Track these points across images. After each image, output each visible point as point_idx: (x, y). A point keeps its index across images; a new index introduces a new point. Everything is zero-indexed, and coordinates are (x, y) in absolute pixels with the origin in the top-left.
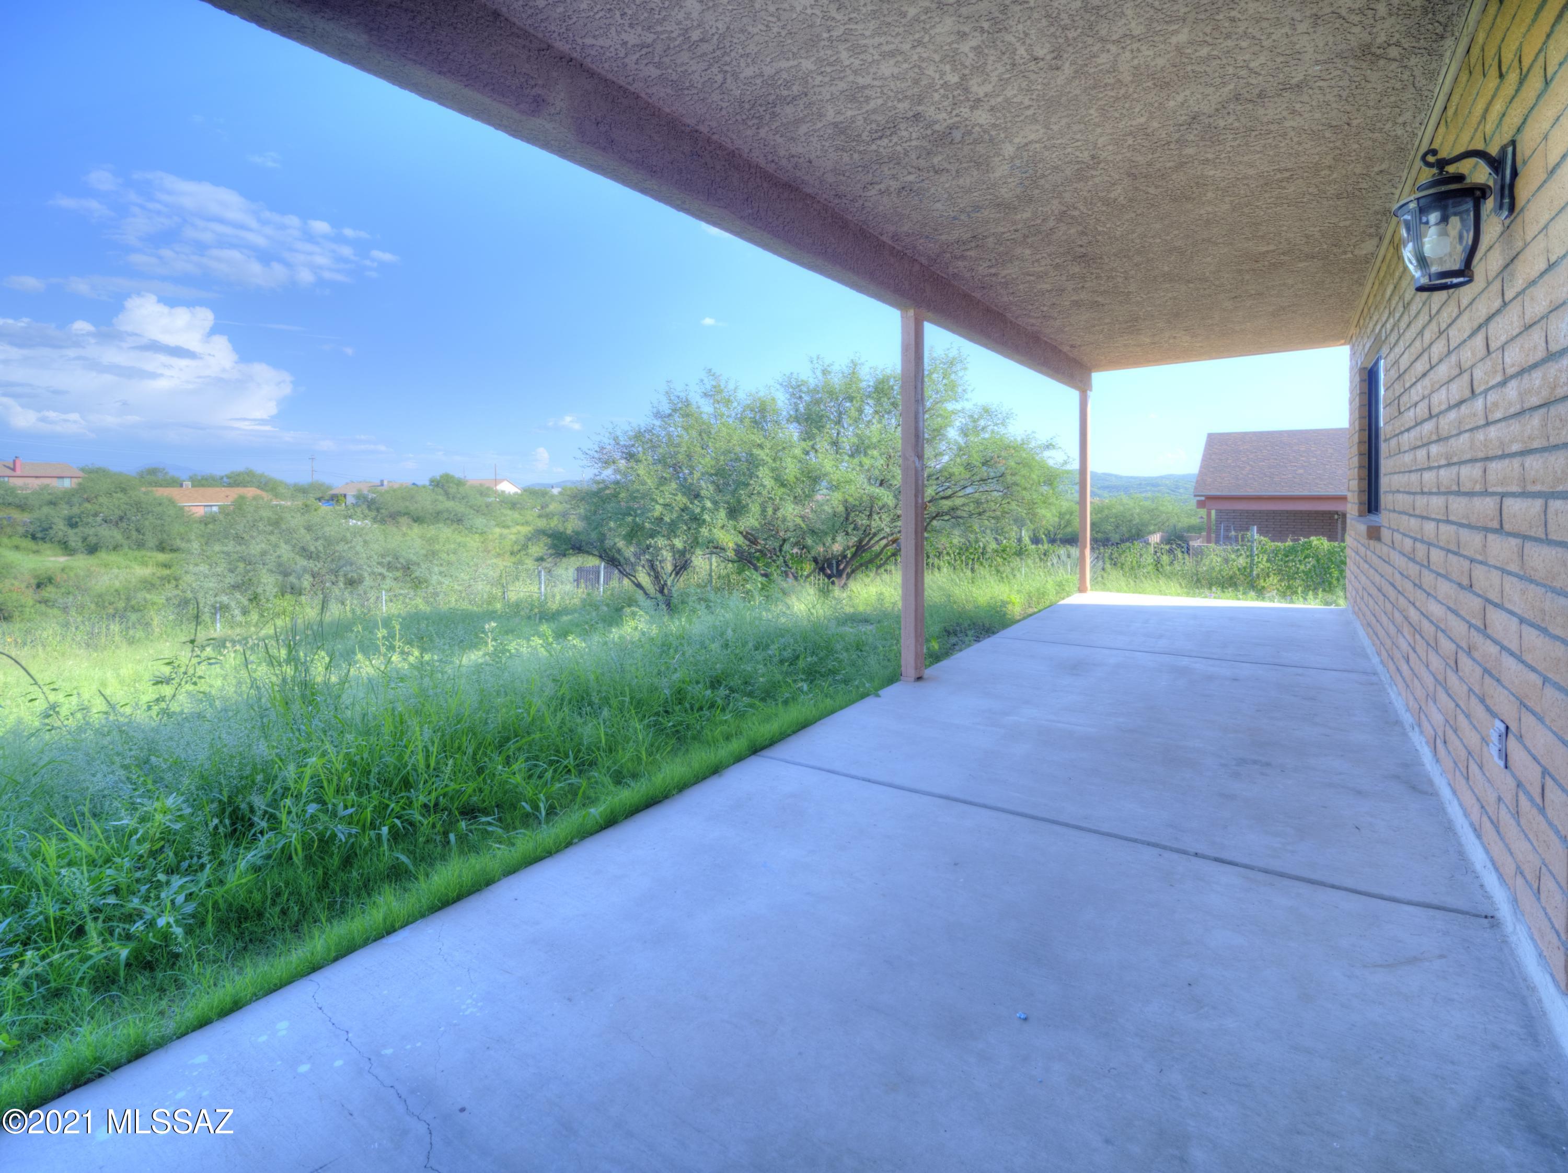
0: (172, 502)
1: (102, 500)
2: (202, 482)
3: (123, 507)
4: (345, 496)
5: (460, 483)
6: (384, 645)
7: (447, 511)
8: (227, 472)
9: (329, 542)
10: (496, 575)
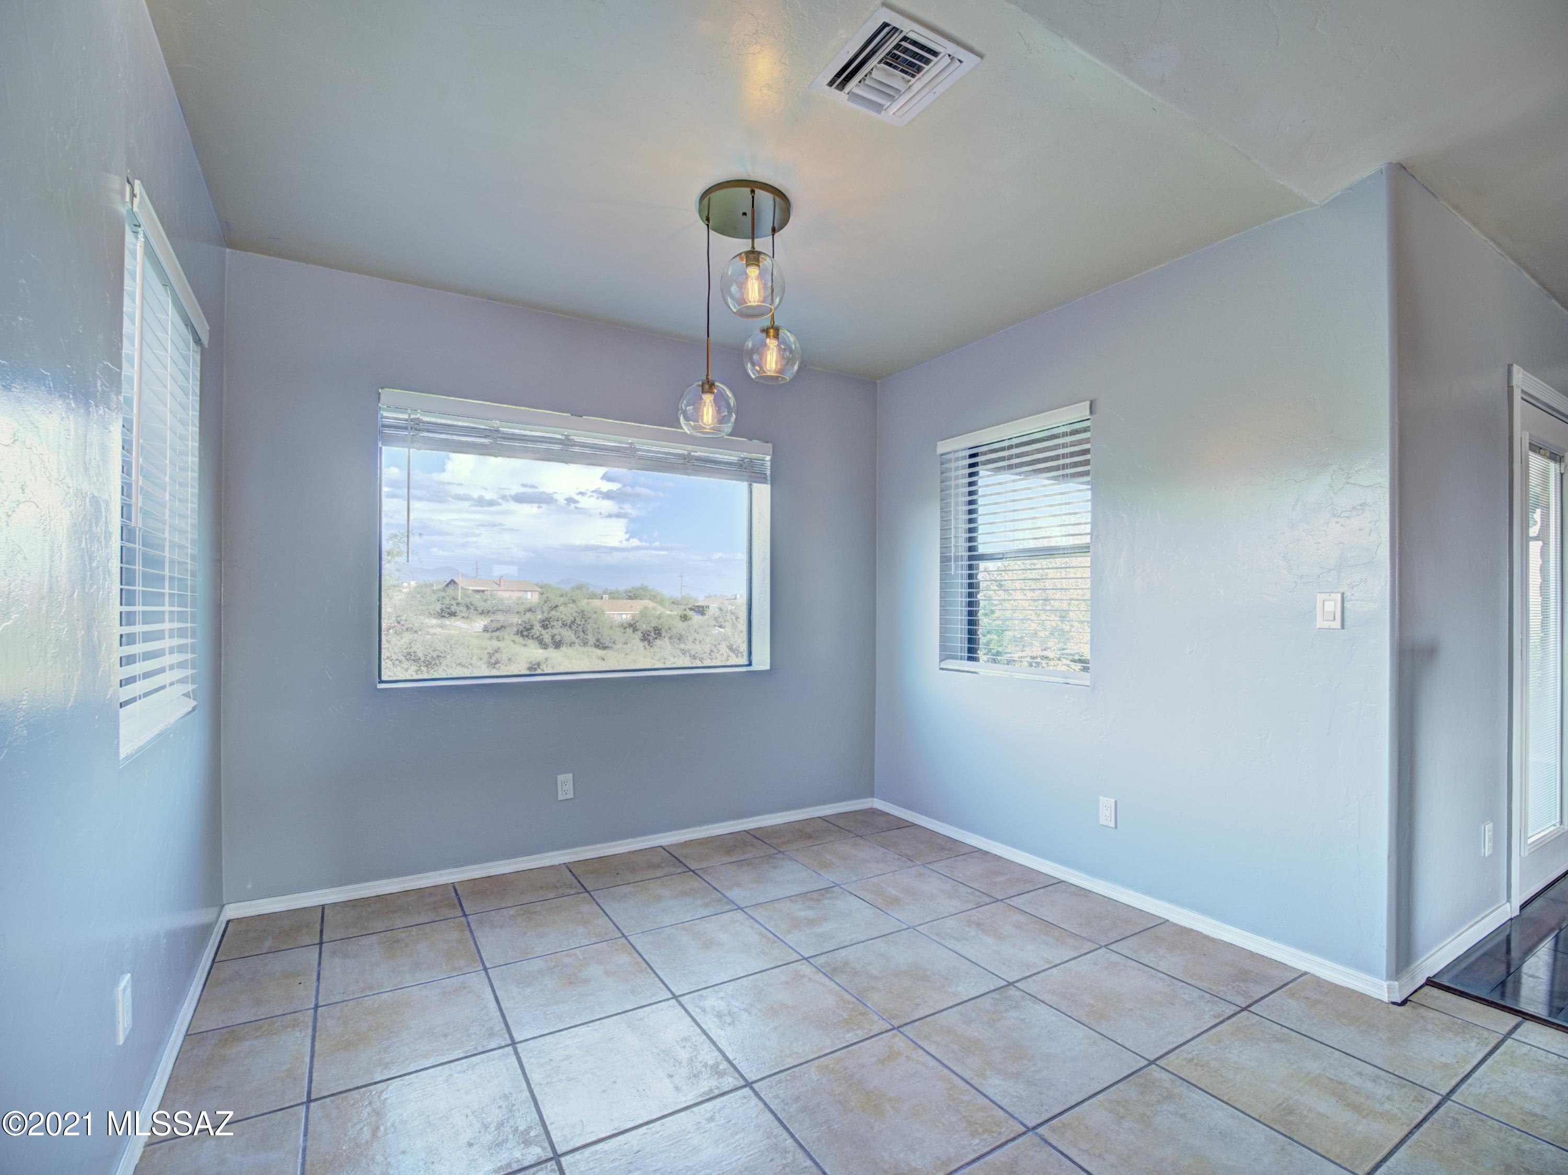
0: (600, 610)
1: (561, 608)
2: (615, 596)
3: (575, 614)
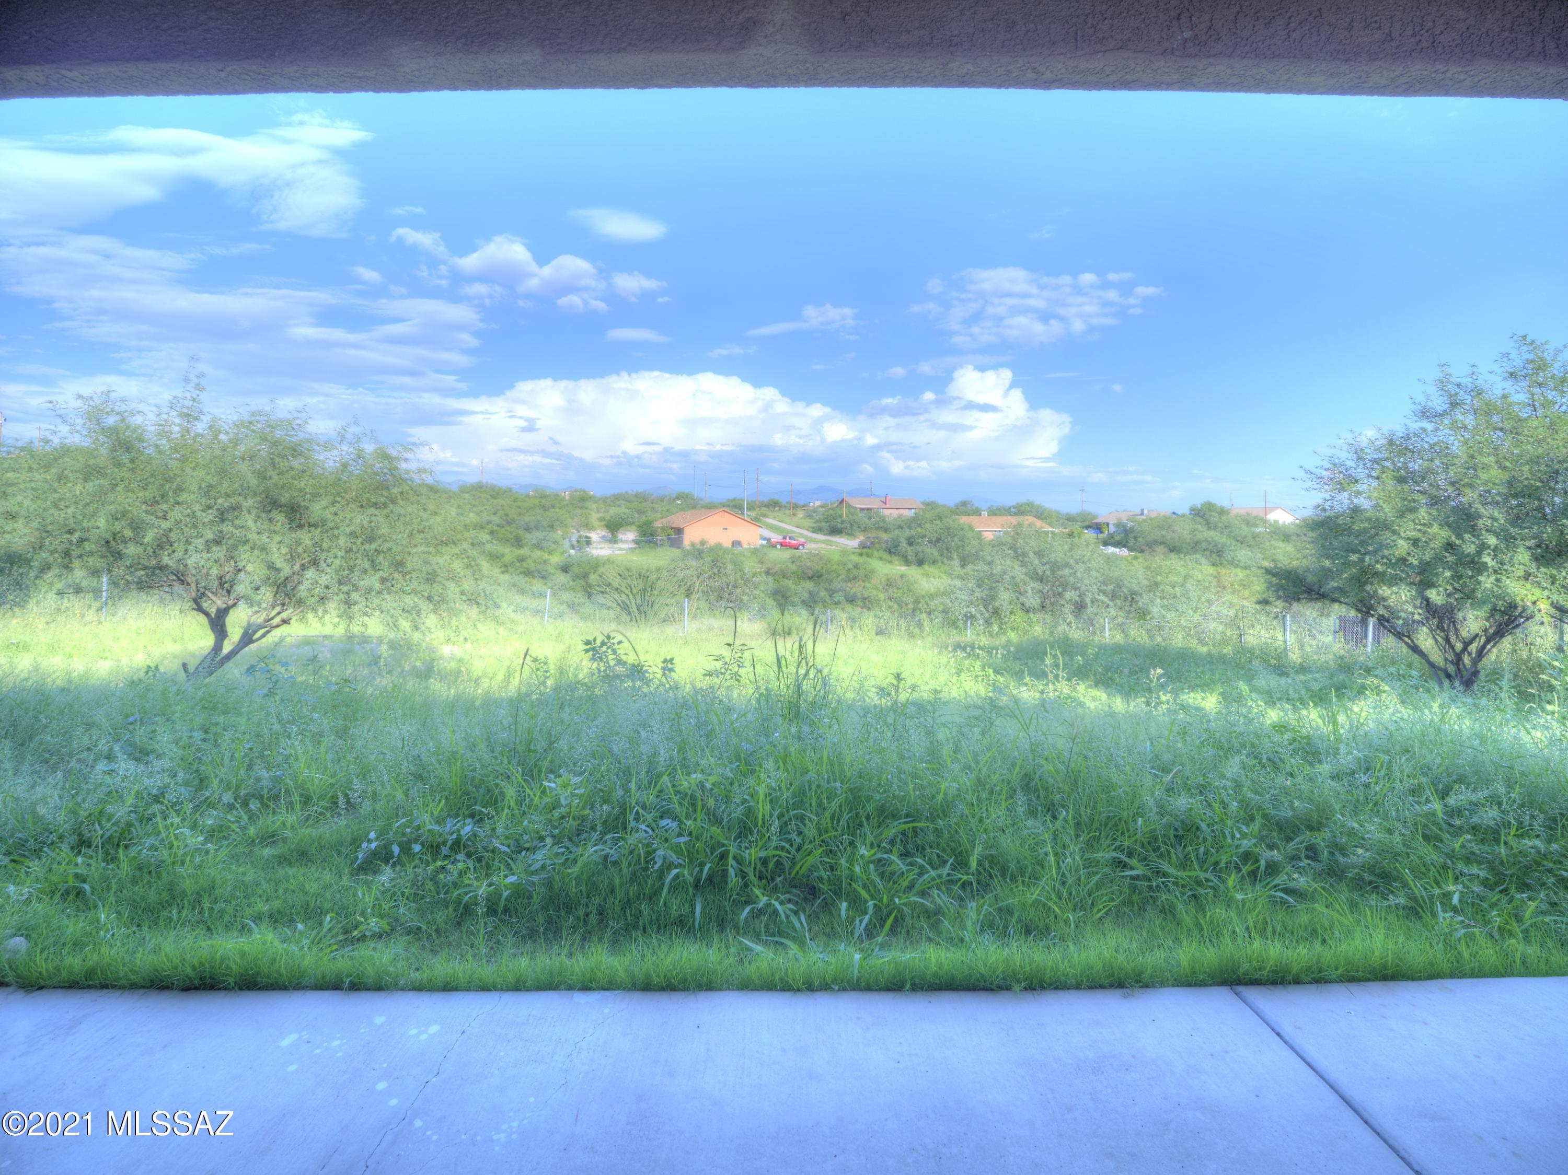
0: (971, 528)
1: (928, 526)
2: (995, 512)
3: (940, 531)
4: (1108, 524)
5: (1222, 512)
6: (1051, 672)
7: (1206, 540)
8: (1014, 504)
9: (1055, 566)
10: (1232, 613)
